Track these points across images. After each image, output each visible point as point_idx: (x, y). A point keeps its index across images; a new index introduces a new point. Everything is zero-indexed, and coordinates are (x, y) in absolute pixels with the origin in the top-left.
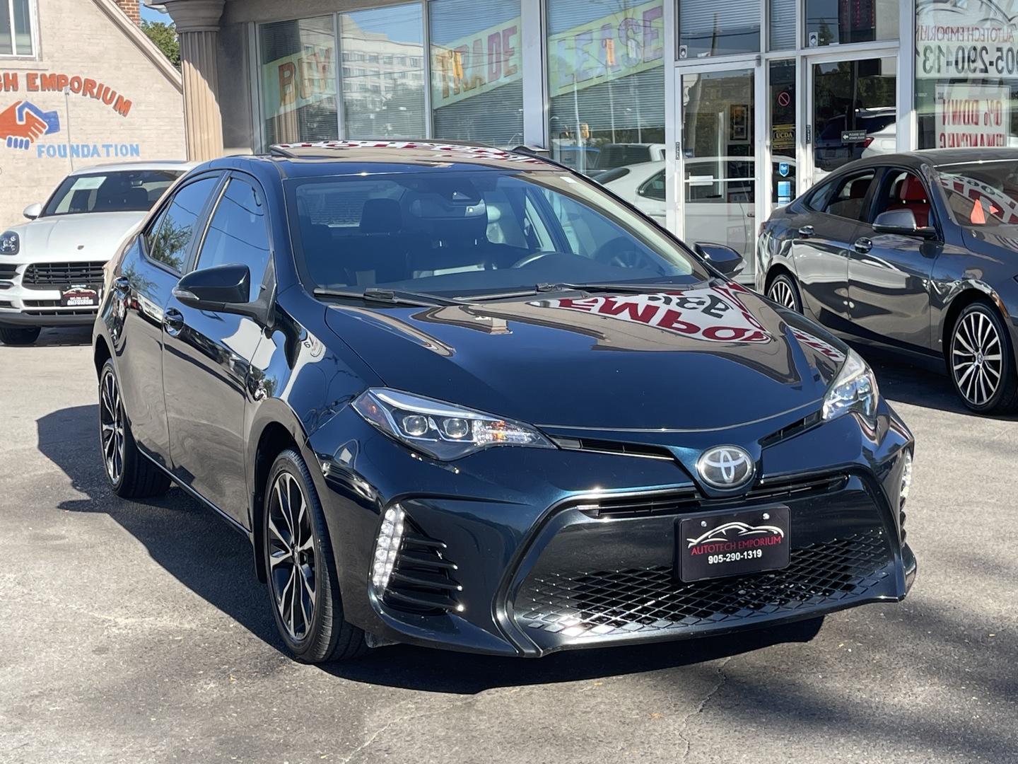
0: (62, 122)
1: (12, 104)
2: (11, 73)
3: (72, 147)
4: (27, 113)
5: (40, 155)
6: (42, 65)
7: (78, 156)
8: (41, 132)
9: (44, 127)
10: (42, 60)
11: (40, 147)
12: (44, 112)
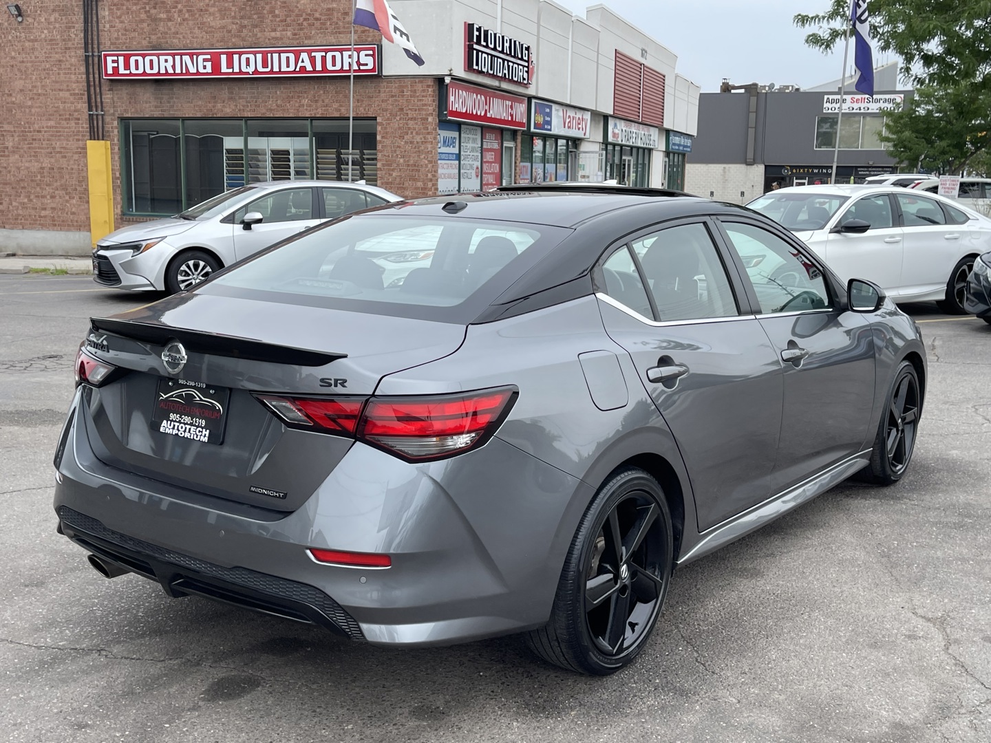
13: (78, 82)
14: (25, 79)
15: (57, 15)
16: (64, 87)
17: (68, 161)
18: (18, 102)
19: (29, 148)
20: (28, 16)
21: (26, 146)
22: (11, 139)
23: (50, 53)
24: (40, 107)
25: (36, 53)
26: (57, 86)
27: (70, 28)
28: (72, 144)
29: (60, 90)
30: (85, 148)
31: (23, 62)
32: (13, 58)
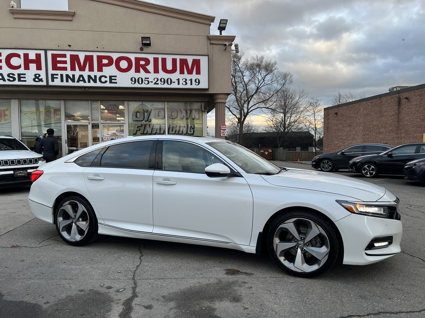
13: (423, 116)
14: (409, 117)
15: (418, 97)
16: (419, 118)
17: (418, 140)
18: (406, 123)
19: (408, 137)
20: (411, 98)
21: (407, 136)
22: (403, 134)
23: (416, 108)
24: (411, 124)
25: (412, 109)
26: (417, 118)
27: (422, 100)
28: (420, 135)
29: (418, 119)
30: (423, 136)
31: (408, 112)
32: (406, 111)
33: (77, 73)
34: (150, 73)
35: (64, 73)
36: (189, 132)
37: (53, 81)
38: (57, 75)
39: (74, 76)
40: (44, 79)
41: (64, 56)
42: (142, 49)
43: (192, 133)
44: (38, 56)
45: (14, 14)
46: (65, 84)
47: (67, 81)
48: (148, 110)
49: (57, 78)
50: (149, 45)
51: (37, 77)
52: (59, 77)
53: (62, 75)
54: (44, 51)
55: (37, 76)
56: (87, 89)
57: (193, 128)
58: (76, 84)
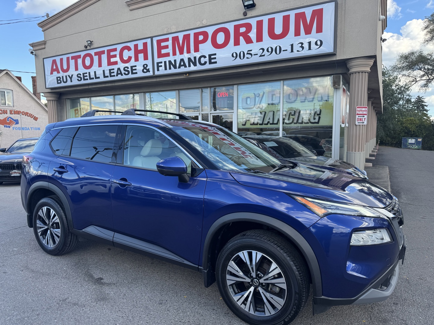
0: (20, 122)
1: (5, 117)
2: (5, 110)
3: (22, 128)
4: (10, 119)
5: (13, 129)
6: (14, 108)
7: (24, 130)
8: (14, 124)
9: (15, 123)
10: (14, 107)
11: (13, 128)
12: (14, 119)
33: (178, 57)
34: (253, 43)
35: (167, 59)
36: (312, 121)
37: (158, 70)
38: (161, 62)
39: (175, 61)
40: (151, 70)
41: (167, 40)
42: (245, 14)
43: (316, 121)
44: (145, 45)
45: (129, 6)
46: (168, 72)
47: (170, 68)
48: (260, 94)
49: (161, 66)
50: (253, 6)
51: (145, 68)
52: (163, 64)
53: (165, 62)
54: (150, 39)
55: (145, 66)
56: (188, 75)
57: (318, 115)
58: (178, 71)
